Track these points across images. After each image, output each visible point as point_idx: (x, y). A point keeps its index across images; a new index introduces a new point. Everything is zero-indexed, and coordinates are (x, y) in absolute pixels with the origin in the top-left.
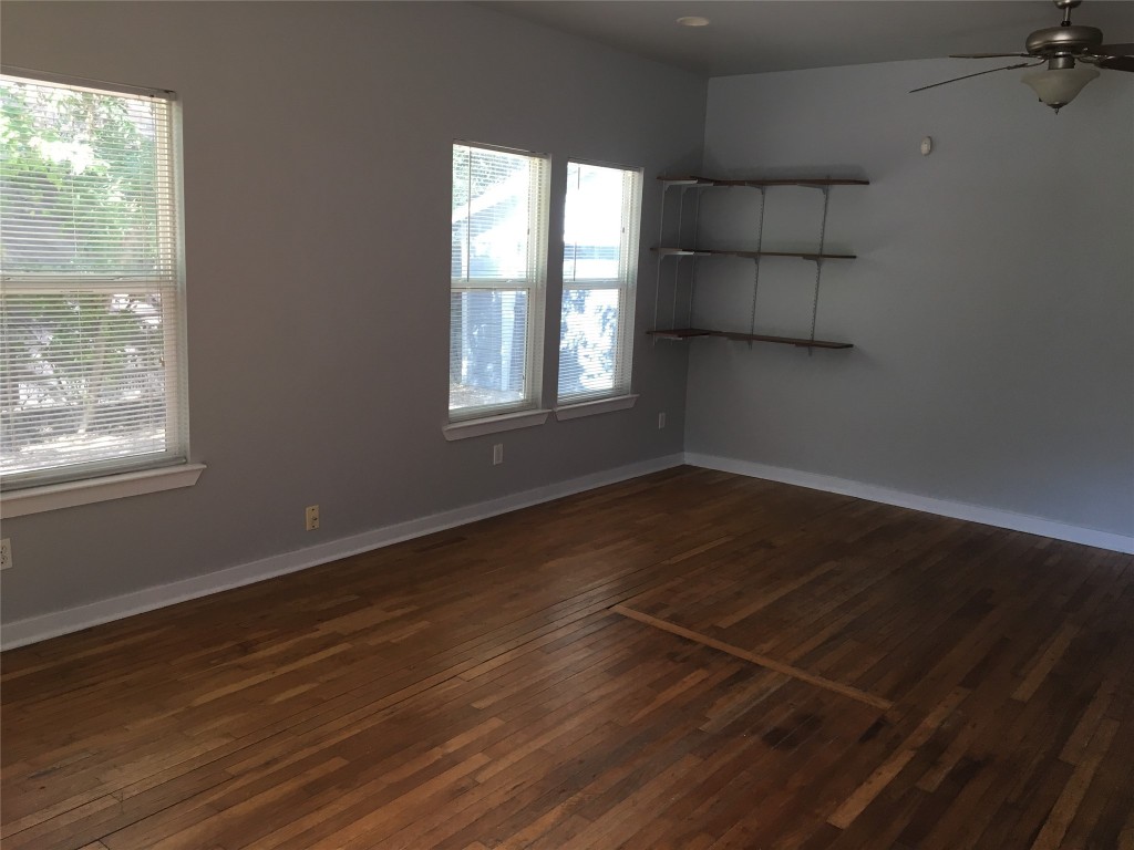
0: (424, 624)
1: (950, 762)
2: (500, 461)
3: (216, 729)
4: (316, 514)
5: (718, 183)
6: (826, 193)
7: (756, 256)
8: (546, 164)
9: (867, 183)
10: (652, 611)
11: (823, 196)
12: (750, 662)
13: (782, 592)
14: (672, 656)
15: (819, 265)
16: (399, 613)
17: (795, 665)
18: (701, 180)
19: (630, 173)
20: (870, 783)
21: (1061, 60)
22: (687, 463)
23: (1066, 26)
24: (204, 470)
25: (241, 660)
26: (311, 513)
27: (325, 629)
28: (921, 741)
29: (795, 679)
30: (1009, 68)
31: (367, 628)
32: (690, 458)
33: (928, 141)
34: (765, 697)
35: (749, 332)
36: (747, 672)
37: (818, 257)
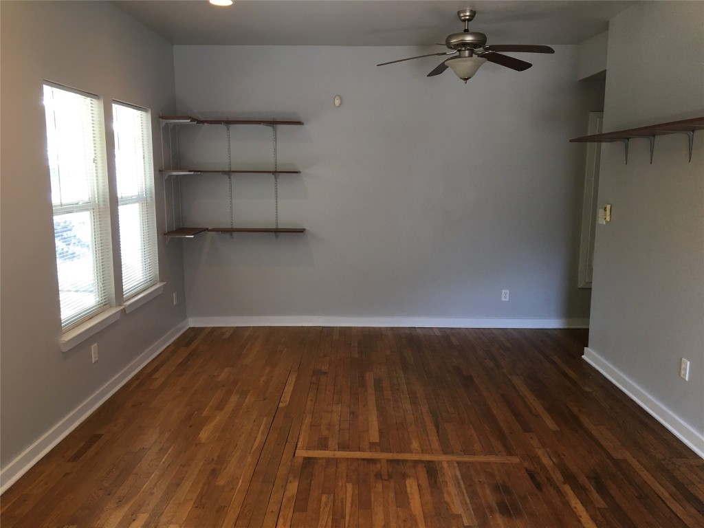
5: (198, 121)
6: (275, 130)
7: (229, 173)
8: (101, 105)
9: (299, 123)
10: (323, 446)
11: (272, 132)
12: (423, 461)
14: (379, 477)
15: (276, 178)
17: (445, 452)
18: (191, 119)
20: (580, 516)
21: (467, 53)
22: (192, 326)
23: (466, 31)
28: (559, 476)
29: (458, 463)
33: (338, 97)
35: (230, 227)
36: (431, 469)
37: (275, 172)
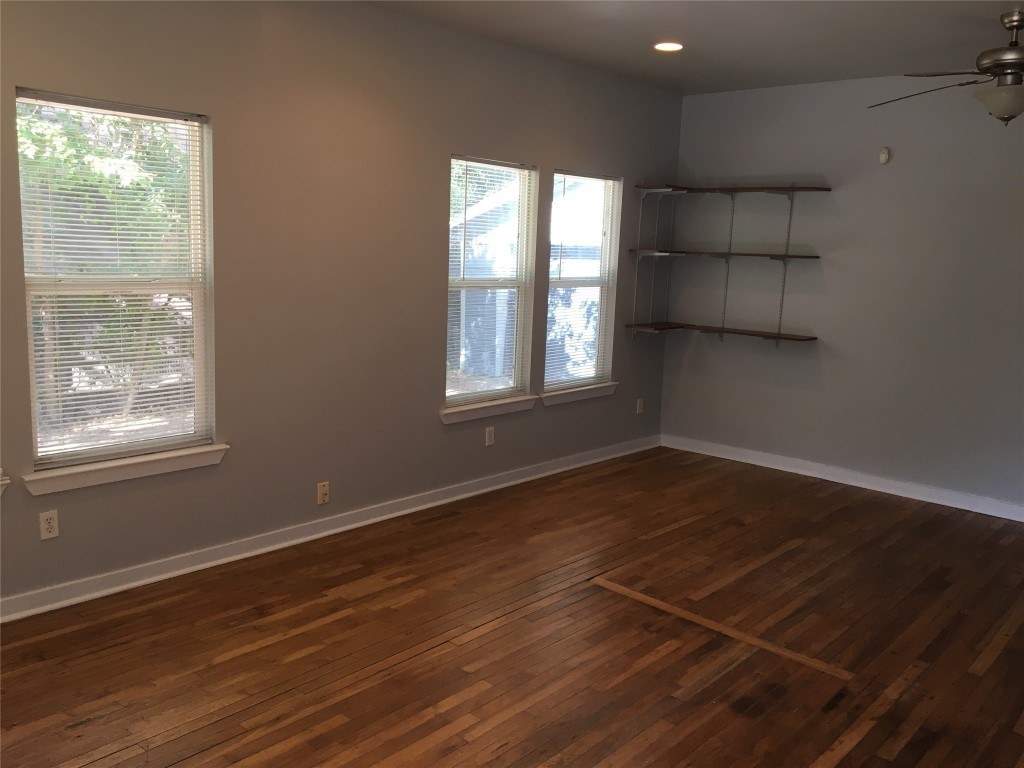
0: (421, 592)
1: (908, 732)
2: (492, 443)
3: (233, 686)
4: (326, 489)
5: (691, 190)
6: (792, 200)
7: (727, 256)
8: (535, 175)
9: (829, 190)
10: (629, 582)
11: (789, 202)
12: (719, 633)
13: (751, 567)
14: (647, 626)
15: (785, 264)
16: (399, 580)
17: (762, 637)
18: (676, 188)
19: (610, 183)
20: (833, 750)
21: (1009, 79)
22: (663, 445)
23: (1013, 46)
24: (227, 450)
25: (256, 623)
26: (323, 487)
27: (333, 594)
28: (882, 711)
29: (762, 650)
30: (960, 85)
31: (369, 595)
32: (666, 441)
33: (886, 152)
34: (734, 665)
35: (720, 325)
36: (718, 642)
37: (784, 258)
